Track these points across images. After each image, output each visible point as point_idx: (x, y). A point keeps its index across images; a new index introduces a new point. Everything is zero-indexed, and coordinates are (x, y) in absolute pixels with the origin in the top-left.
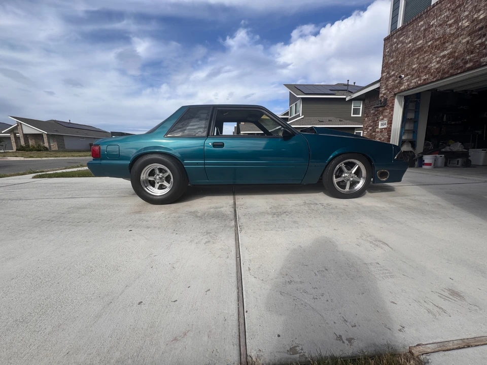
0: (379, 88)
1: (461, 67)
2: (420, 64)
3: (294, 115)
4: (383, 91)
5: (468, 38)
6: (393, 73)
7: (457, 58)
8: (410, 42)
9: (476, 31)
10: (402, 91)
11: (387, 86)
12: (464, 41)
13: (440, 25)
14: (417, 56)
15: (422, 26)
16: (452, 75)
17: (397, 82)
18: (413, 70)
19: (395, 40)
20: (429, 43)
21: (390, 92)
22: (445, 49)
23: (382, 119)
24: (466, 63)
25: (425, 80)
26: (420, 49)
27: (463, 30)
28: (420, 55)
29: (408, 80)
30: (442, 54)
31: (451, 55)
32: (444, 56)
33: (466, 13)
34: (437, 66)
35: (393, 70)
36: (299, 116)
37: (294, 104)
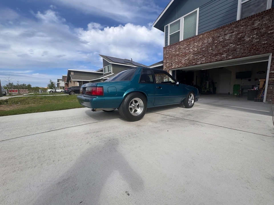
0: (162, 66)
1: (192, 64)
2: (178, 60)
3: (107, 72)
4: (165, 67)
5: (193, 55)
6: (168, 61)
7: (190, 61)
8: (174, 51)
9: (194, 54)
10: (172, 69)
11: (166, 66)
12: (192, 56)
13: (184, 49)
14: (177, 57)
15: (178, 47)
16: (189, 66)
17: (170, 65)
18: (176, 62)
19: (168, 49)
20: (181, 54)
21: (168, 68)
22: (186, 57)
23: (165, 79)
24: (193, 63)
25: (180, 66)
26: (178, 55)
27: (191, 52)
28: (178, 57)
29: (174, 65)
30: (185, 58)
31: (188, 59)
32: (186, 59)
33: (191, 47)
34: (184, 62)
35: (168, 60)
36: (111, 73)
37: (107, 66)
